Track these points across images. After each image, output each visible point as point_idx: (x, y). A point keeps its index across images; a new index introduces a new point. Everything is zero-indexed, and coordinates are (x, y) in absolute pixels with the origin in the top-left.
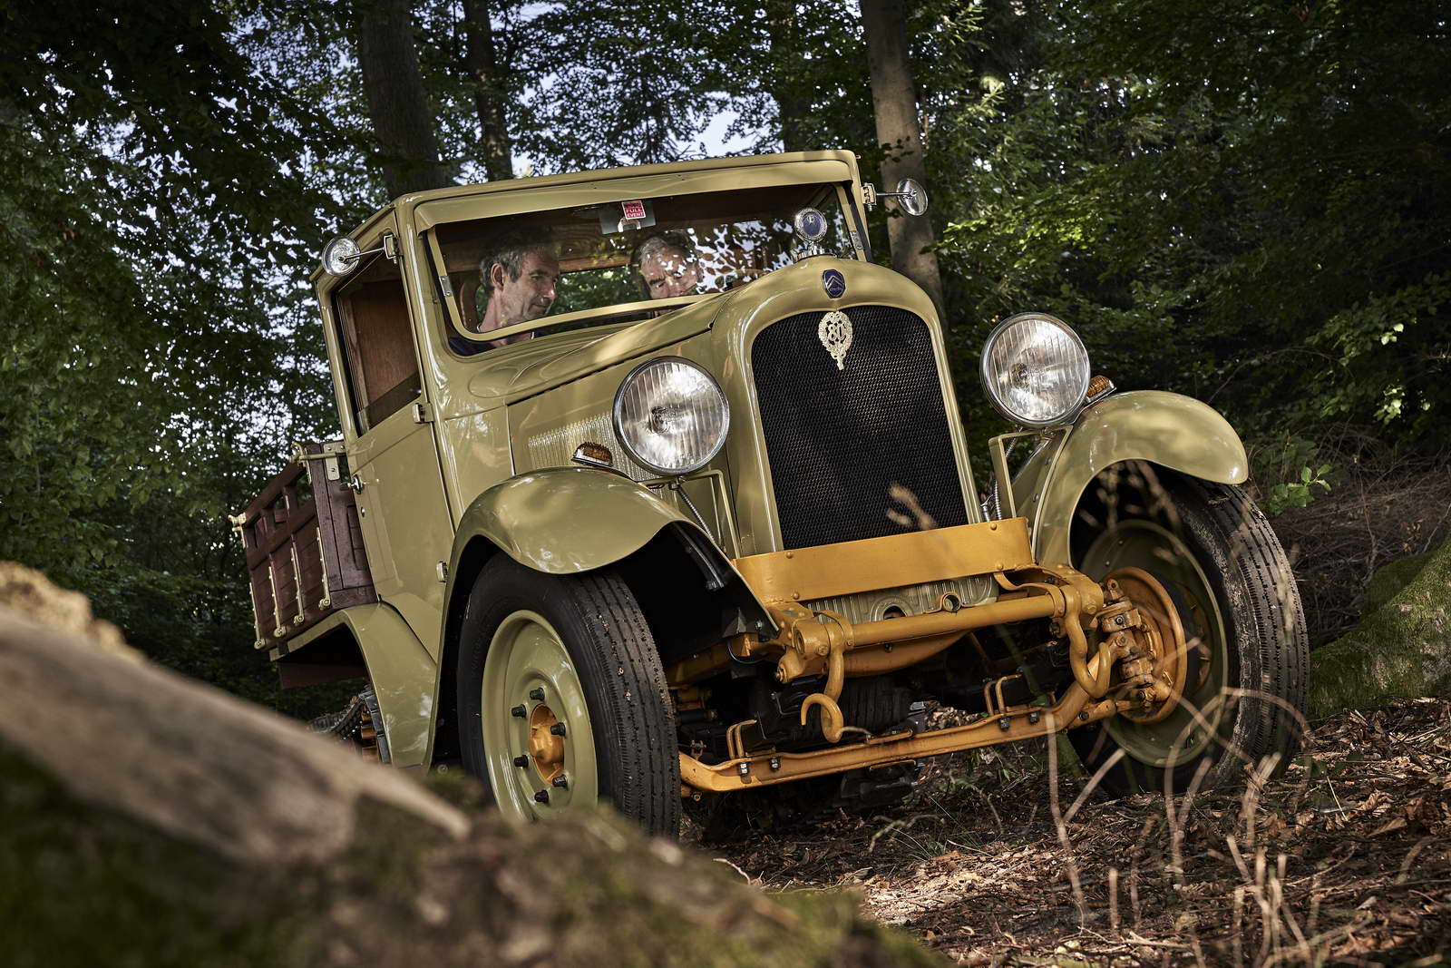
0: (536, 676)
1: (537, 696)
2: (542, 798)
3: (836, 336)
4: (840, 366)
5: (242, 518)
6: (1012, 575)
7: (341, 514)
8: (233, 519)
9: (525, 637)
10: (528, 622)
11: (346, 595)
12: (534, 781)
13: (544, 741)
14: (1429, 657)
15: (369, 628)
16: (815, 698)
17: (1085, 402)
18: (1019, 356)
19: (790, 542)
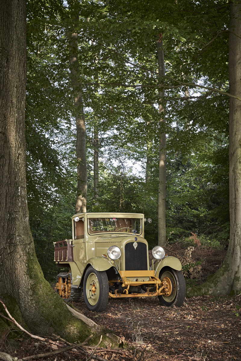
0: (93, 281)
1: (94, 283)
2: (92, 295)
3: (135, 245)
4: (135, 249)
5: (55, 243)
7: (70, 249)
9: (93, 276)
10: (93, 274)
11: (69, 260)
12: (92, 293)
13: (93, 289)
14: (210, 290)
15: (72, 265)
16: (126, 290)
17: (164, 257)
18: (157, 250)
19: (126, 270)
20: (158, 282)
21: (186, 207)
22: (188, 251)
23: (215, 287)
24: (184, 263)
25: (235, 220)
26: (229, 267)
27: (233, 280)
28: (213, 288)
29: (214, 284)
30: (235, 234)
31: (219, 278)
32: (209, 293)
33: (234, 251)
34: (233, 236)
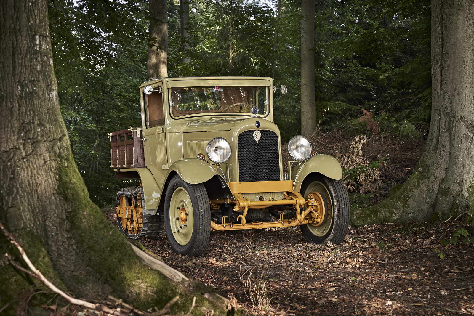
0: (182, 201)
1: (183, 206)
2: (181, 227)
3: (257, 136)
4: (257, 142)
5: (111, 134)
6: (288, 193)
7: (139, 145)
8: (109, 134)
9: (182, 192)
10: (182, 190)
11: (138, 165)
12: (180, 224)
13: (183, 215)
14: (395, 213)
15: (143, 174)
16: (241, 216)
17: (310, 156)
18: (297, 144)
19: (241, 180)
20: (301, 201)
21: (352, 62)
22: (356, 143)
23: (403, 207)
24: (349, 165)
25: (441, 84)
26: (429, 170)
27: (437, 194)
28: (399, 209)
29: (402, 202)
30: (440, 110)
31: (411, 191)
32: (393, 218)
33: (438, 141)
34: (437, 115)
